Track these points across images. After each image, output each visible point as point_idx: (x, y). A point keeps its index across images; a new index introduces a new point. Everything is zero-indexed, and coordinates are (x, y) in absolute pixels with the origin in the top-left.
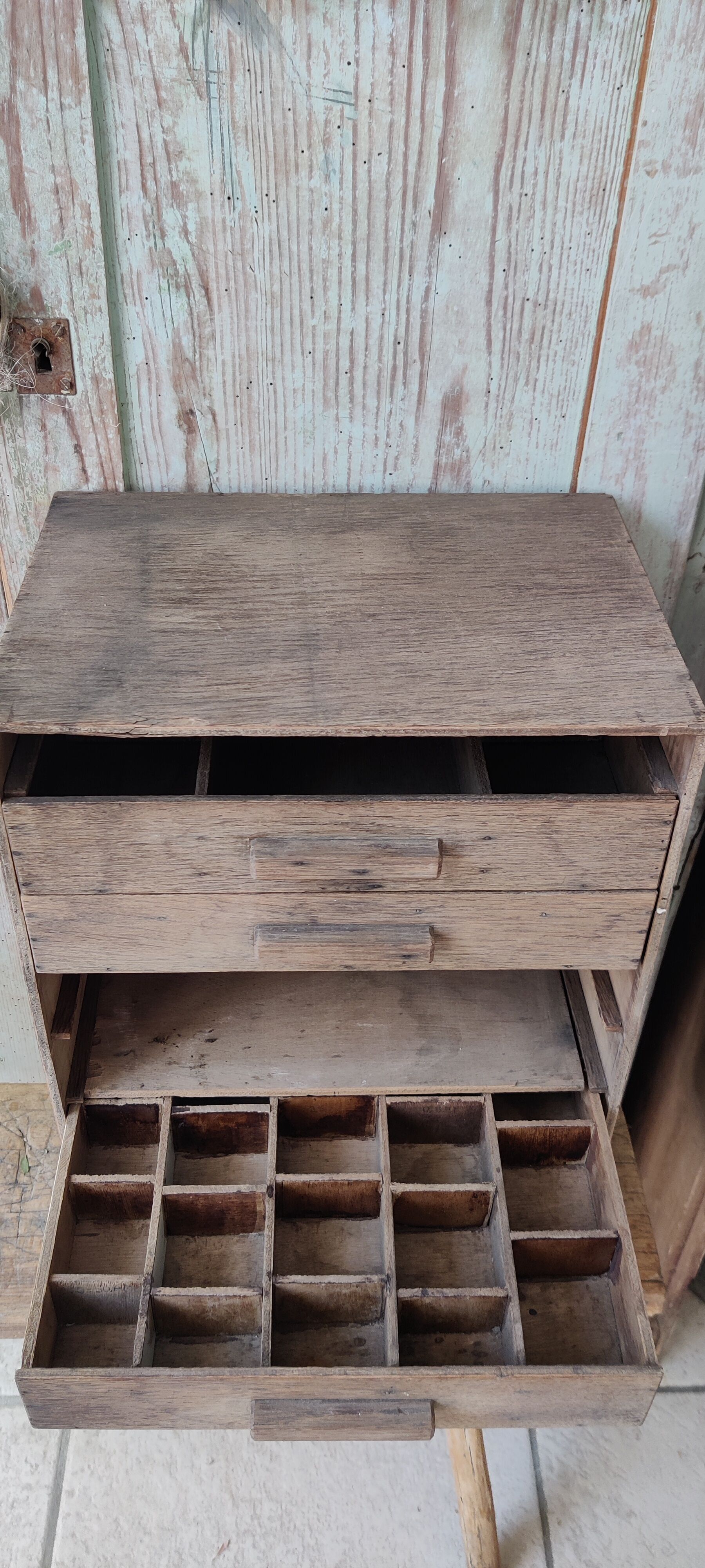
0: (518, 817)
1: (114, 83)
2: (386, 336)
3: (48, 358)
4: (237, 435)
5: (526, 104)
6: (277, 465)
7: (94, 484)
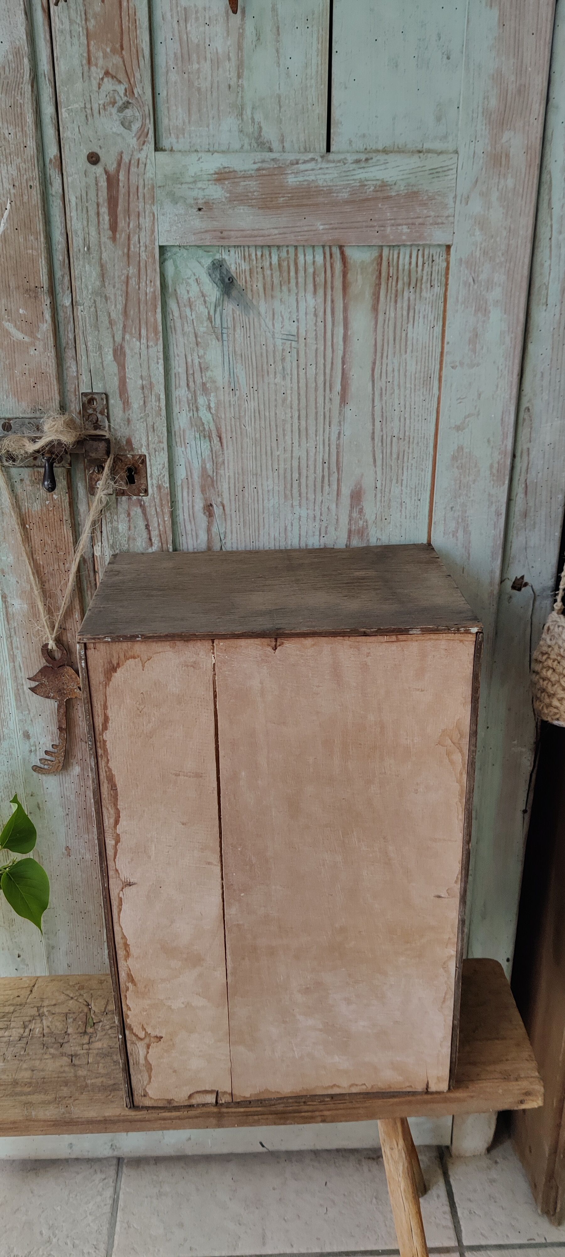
1: (174, 335)
2: (318, 459)
3: (133, 476)
4: (236, 518)
5: (386, 337)
6: (259, 535)
7: (156, 548)
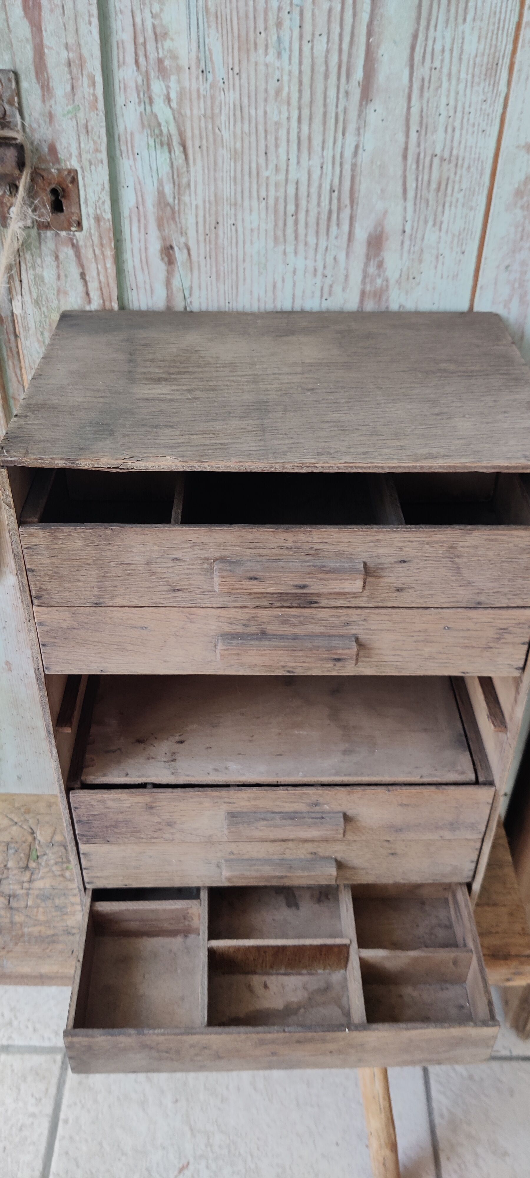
0: (428, 543)
2: (323, 186)
3: (61, 202)
4: (206, 266)
6: (237, 291)
7: (95, 305)
